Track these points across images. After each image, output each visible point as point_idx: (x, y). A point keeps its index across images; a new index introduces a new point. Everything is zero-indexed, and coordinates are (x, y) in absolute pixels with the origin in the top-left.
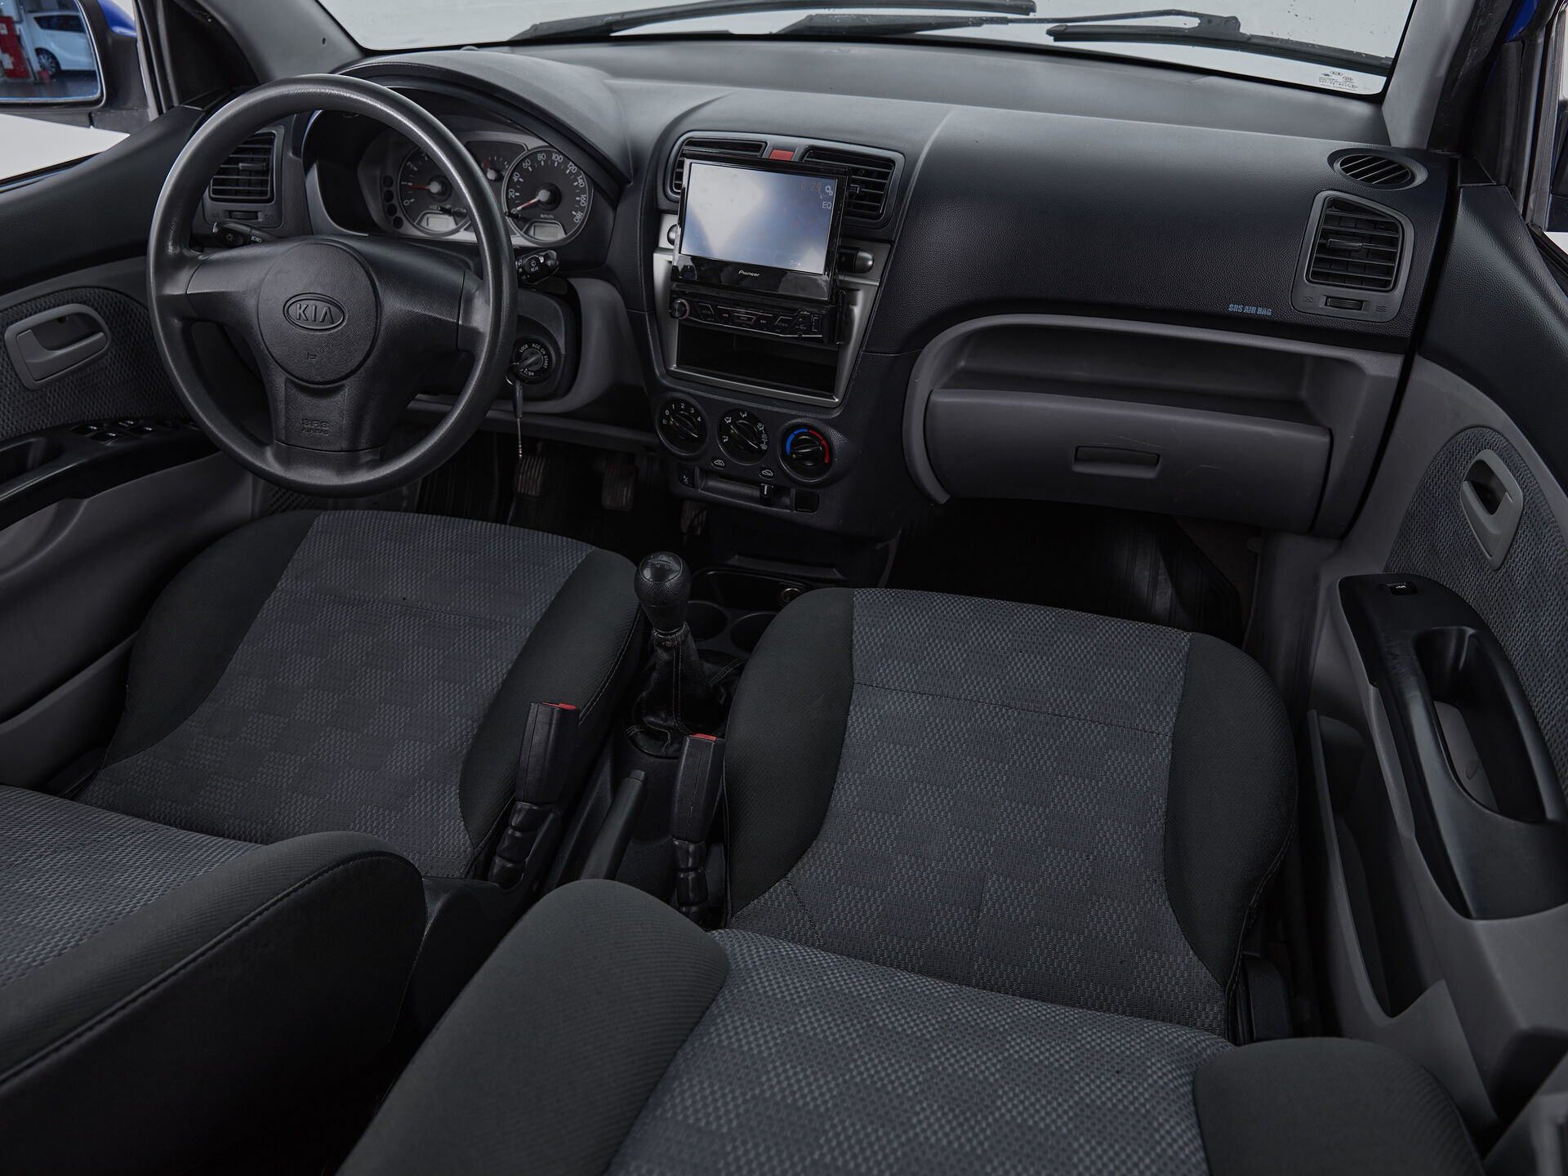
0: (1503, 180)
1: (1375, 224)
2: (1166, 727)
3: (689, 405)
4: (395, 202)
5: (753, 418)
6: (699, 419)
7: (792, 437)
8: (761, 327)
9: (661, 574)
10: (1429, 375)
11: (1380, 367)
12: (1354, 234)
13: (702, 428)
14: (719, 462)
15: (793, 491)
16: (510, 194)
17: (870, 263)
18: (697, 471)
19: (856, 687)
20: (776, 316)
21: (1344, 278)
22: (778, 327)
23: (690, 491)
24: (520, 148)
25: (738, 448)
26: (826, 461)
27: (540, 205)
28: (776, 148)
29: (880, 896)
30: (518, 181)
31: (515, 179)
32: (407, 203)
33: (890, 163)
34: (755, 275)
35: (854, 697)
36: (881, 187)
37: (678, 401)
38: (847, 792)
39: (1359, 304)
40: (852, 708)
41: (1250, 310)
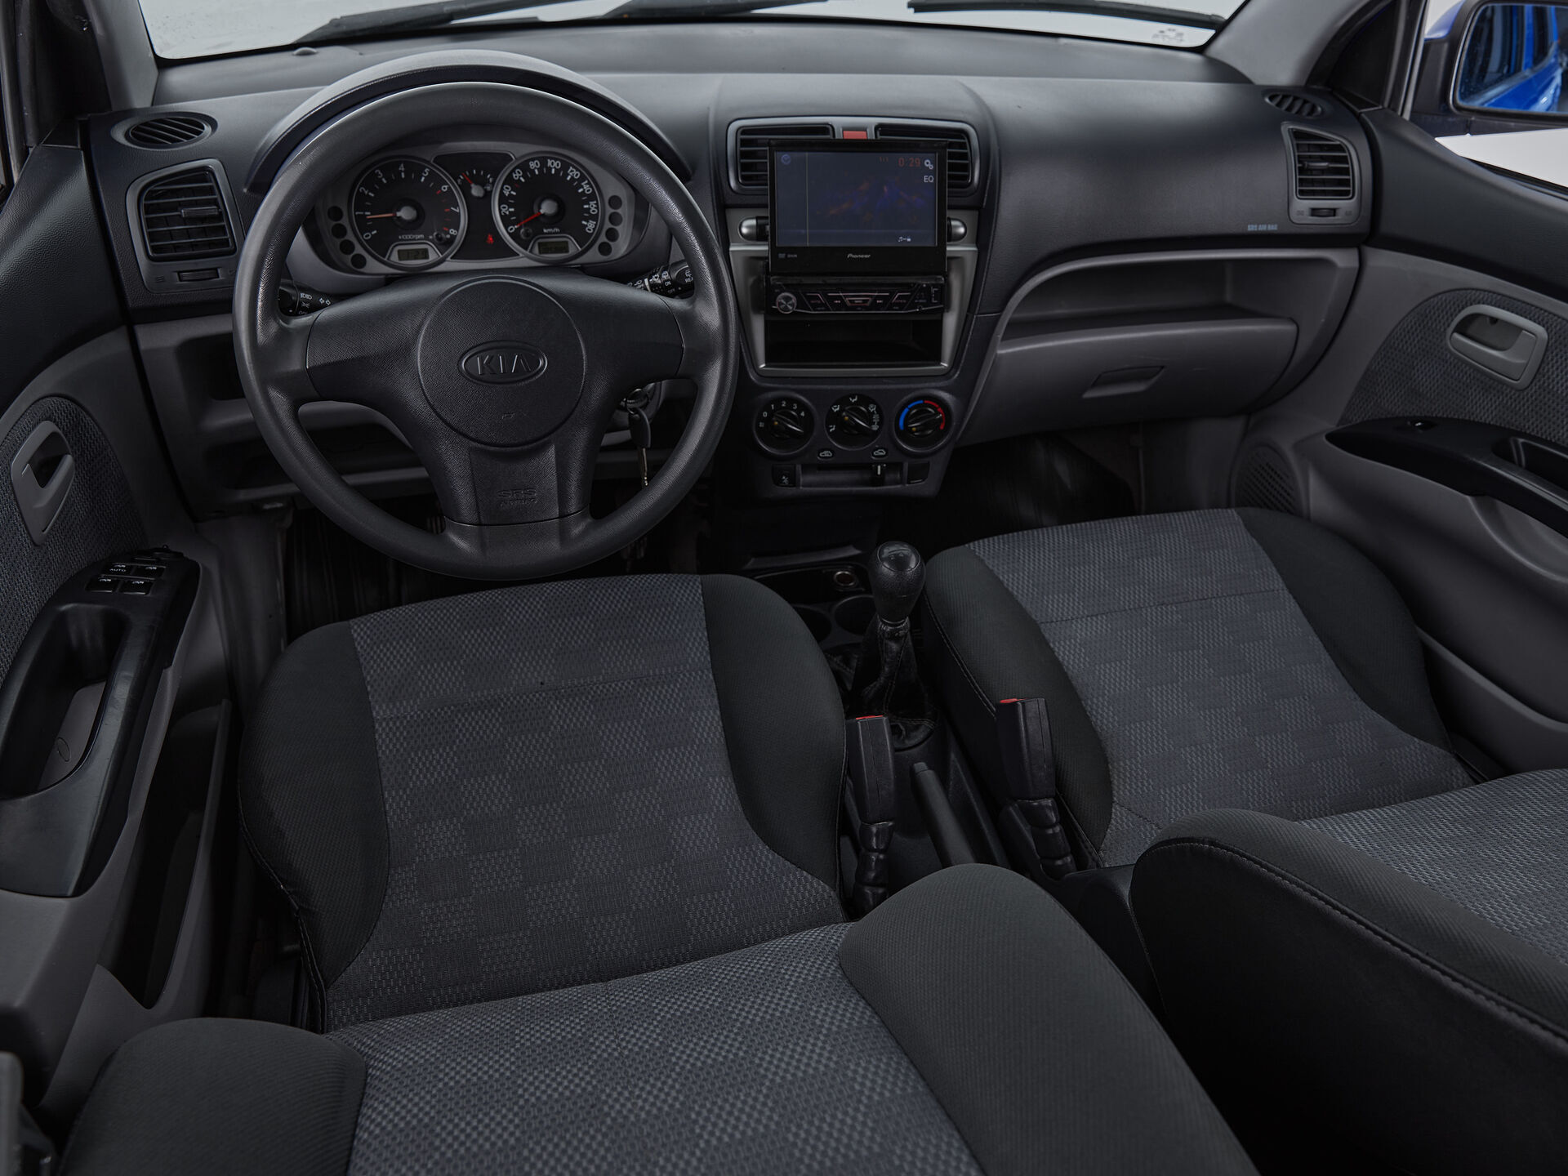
0: (1386, 104)
1: (1321, 148)
2: (1279, 584)
3: (791, 401)
4: (350, 236)
5: (865, 399)
6: (803, 414)
7: (906, 410)
8: (878, 307)
9: (899, 563)
10: (1383, 261)
11: (1343, 259)
12: (1310, 157)
13: (808, 423)
14: (827, 454)
15: (906, 466)
16: (504, 210)
17: (962, 230)
18: (799, 468)
19: (1042, 626)
20: (892, 294)
21: (1314, 193)
22: (896, 304)
23: (791, 491)
24: (505, 158)
25: (848, 433)
26: (942, 428)
27: (542, 219)
28: (845, 129)
29: (1193, 786)
30: (510, 195)
31: (507, 193)
32: (368, 236)
33: (962, 133)
34: (866, 256)
35: (1047, 636)
36: (964, 156)
37: (777, 401)
38: (1105, 715)
39: (1333, 212)
40: (1052, 645)
41: (1263, 228)
